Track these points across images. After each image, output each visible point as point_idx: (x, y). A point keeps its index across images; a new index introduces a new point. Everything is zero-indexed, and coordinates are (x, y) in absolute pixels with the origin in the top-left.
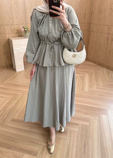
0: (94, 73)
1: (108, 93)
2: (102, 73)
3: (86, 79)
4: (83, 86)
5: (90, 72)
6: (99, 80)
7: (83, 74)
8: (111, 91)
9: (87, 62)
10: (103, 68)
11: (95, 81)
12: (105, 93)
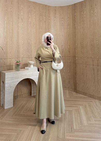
0: (87, 106)
2: (95, 105)
3: (82, 112)
4: (80, 119)
5: (84, 105)
7: (78, 107)
9: (77, 94)
10: (95, 100)
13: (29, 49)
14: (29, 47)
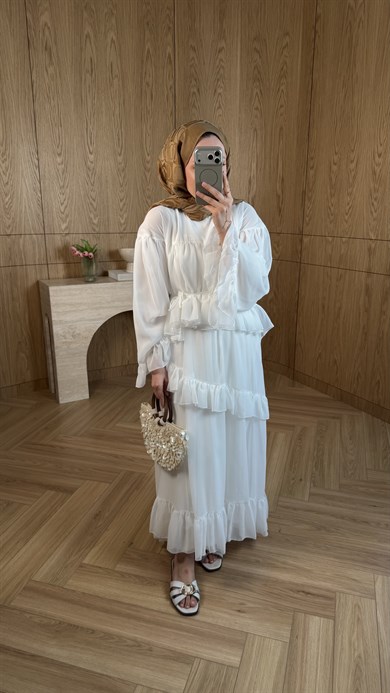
13: (93, 194)
14: (93, 185)
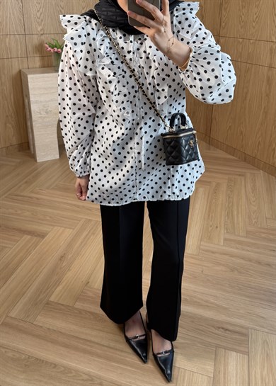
1: (259, 263)
2: (249, 187)
5: (214, 184)
6: (238, 213)
8: (272, 253)
9: (209, 149)
11: (223, 213)
12: (250, 260)
